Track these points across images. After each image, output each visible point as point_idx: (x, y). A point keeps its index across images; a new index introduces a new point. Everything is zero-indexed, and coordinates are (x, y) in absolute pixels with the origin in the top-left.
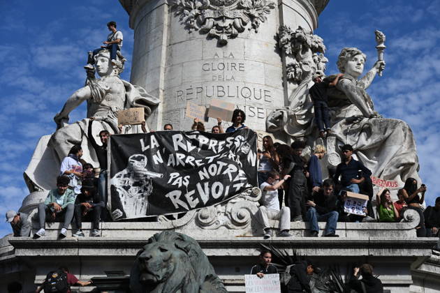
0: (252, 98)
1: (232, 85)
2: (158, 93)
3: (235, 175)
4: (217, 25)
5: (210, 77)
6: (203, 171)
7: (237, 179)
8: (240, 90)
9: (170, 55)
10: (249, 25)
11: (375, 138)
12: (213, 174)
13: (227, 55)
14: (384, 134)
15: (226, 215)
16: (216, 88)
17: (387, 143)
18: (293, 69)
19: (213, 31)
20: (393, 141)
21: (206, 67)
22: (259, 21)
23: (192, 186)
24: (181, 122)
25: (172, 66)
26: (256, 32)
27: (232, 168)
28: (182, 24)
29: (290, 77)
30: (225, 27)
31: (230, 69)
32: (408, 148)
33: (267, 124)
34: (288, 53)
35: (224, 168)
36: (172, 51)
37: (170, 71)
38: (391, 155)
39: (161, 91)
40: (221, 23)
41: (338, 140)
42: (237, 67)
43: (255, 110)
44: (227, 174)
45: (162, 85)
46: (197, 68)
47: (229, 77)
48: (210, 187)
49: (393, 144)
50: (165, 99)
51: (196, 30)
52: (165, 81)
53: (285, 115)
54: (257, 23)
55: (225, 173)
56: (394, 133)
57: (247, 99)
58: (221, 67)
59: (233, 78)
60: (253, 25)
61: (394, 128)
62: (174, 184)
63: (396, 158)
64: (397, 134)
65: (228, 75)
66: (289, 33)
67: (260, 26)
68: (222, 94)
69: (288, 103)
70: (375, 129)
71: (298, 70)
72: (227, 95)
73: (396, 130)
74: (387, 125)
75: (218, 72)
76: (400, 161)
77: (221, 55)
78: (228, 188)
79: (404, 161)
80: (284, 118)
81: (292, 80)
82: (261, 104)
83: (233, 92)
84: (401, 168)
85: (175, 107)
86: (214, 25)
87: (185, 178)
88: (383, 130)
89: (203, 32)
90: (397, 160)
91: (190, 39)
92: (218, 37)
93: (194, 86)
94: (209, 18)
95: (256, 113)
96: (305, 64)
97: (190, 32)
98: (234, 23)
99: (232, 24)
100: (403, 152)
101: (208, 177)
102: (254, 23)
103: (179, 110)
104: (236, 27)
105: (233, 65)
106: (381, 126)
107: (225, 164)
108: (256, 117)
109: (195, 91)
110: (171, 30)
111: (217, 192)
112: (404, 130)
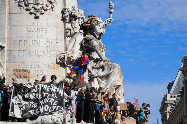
0: (50, 46)
1: (42, 40)
2: (5, 40)
3: (53, 102)
4: (35, 8)
5: (31, 35)
6: (42, 101)
7: (54, 104)
8: (45, 43)
9: (10, 19)
10: (50, 7)
11: (106, 72)
12: (45, 102)
13: (39, 23)
14: (110, 71)
15: (52, 120)
16: (34, 42)
17: (110, 75)
18: (70, 31)
19: (33, 11)
20: (113, 75)
21: (29, 30)
22: (54, 5)
23: (38, 107)
24: (17, 57)
25: (11, 26)
26: (53, 11)
27: (53, 100)
28: (16, 3)
29: (68, 35)
30: (38, 9)
31: (40, 31)
32: (119, 78)
33: (57, 60)
34: (67, 22)
35: (50, 100)
36: (11, 17)
37: (10, 29)
38: (112, 81)
39: (6, 39)
40: (36, 7)
41: (89, 71)
42: (44, 31)
43: (52, 53)
44: (50, 102)
45: (6, 36)
46: (25, 29)
47: (40, 36)
48: (44, 107)
49: (113, 76)
50: (8, 43)
51: (24, 8)
52: (7, 33)
53: (66, 57)
54: (53, 6)
55: (49, 102)
56: (114, 71)
57: (48, 48)
58: (36, 30)
59: (42, 36)
60: (51, 7)
61: (114, 69)
62: (32, 107)
63: (114, 83)
64: (115, 72)
65: (40, 34)
66: (68, 12)
67: (55, 7)
68: (36, 44)
69: (66, 49)
70: (106, 68)
71: (72, 32)
72: (39, 45)
73: (115, 70)
74: (111, 67)
75: (35, 33)
76: (115, 84)
77: (36, 24)
78: (50, 107)
79: (117, 84)
80: (65, 59)
81: (69, 36)
82: (54, 50)
83: (42, 44)
84: (116, 87)
85: (13, 49)
86: (33, 7)
87: (36, 104)
88: (109, 69)
89: (27, 10)
90: (114, 84)
91: (21, 13)
92: (35, 14)
93: (23, 39)
94: (30, 3)
95: (52, 55)
96: (75, 27)
97: (20, 9)
98: (43, 6)
99: (42, 7)
100: (117, 80)
101: (43, 103)
102: (52, 6)
103: (16, 50)
104: (44, 9)
105: (42, 29)
106: (108, 66)
107: (50, 98)
108: (52, 57)
109: (23, 42)
110: (9, 5)
111: (46, 109)
112: (118, 70)
